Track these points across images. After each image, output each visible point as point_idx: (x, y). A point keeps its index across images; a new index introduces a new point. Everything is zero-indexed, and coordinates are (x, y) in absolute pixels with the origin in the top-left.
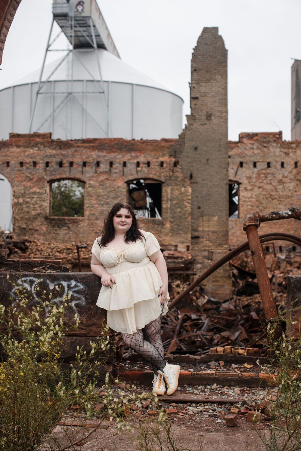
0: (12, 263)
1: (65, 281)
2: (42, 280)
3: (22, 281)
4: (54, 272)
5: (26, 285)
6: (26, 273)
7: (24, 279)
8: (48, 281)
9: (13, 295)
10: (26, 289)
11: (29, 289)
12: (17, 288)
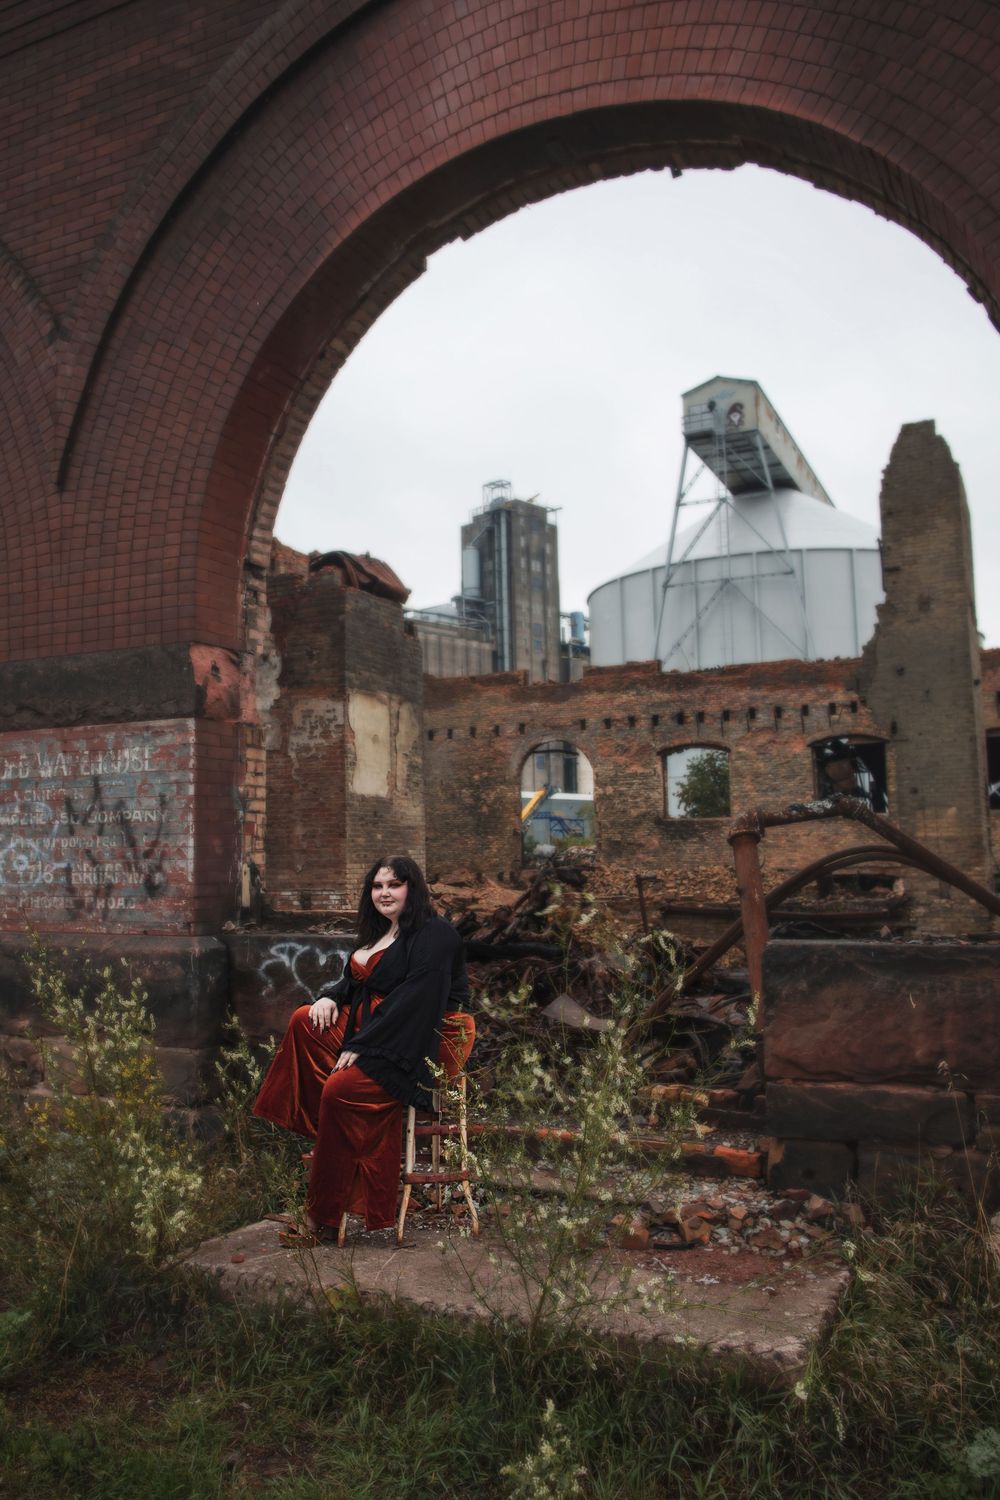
0: (280, 916)
1: (344, 950)
2: (307, 948)
3: (277, 950)
4: (339, 934)
5: (284, 958)
6: (286, 935)
7: (282, 945)
8: (318, 951)
9: (263, 975)
10: (283, 964)
11: (287, 963)
12: (268, 962)
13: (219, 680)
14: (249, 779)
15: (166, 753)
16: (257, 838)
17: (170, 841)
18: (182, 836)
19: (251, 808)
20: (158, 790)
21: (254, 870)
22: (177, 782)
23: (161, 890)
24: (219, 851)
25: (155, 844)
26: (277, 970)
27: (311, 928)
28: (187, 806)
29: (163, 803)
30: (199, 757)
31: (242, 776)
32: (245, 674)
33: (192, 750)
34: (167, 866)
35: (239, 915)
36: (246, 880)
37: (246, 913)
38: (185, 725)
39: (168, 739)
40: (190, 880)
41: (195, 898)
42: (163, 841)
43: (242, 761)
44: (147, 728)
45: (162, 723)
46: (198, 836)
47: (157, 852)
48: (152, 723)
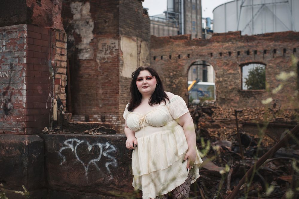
0: (72, 125)
1: (101, 143)
2: (82, 141)
3: (68, 142)
4: (100, 134)
5: (71, 146)
6: (72, 135)
7: (70, 140)
8: (88, 143)
9: (61, 155)
10: (71, 149)
11: (73, 149)
12: (63, 148)
13: (40, 6)
14: (57, 57)
15: (13, 42)
16: (62, 86)
17: (15, 87)
18: (20, 84)
19: (58, 71)
20: (9, 61)
21: (59, 102)
22: (18, 57)
23: (11, 111)
24: (40, 92)
25: (8, 88)
26: (68, 152)
27: (86, 131)
28: (23, 68)
29: (12, 68)
30: (29, 44)
31: (53, 55)
32: (55, 5)
33: (25, 40)
34: (13, 99)
35: (52, 124)
36: (55, 107)
37: (55, 123)
38: (22, 28)
39: (14, 35)
40: (24, 107)
41: (27, 115)
42: (12, 87)
43: (54, 48)
44: (4, 30)
45: (12, 27)
46: (28, 84)
47: (9, 92)
48: (6, 27)
